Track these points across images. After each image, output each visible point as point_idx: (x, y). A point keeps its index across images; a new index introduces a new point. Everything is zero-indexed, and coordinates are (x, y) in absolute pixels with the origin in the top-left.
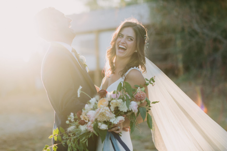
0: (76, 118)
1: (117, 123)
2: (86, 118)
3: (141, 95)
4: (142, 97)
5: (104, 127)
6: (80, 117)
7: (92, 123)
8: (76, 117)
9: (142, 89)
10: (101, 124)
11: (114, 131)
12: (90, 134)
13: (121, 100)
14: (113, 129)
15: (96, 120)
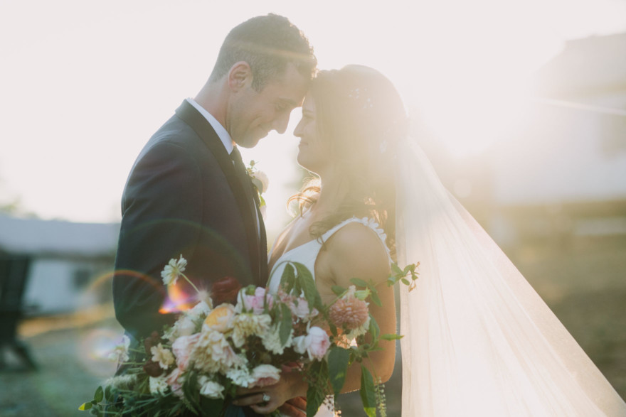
0: (140, 351)
1: (249, 384)
2: (165, 357)
3: (347, 307)
4: (350, 313)
5: (211, 389)
6: (149, 349)
7: (182, 373)
8: (142, 350)
9: (359, 291)
10: (207, 381)
11: (252, 407)
12: (174, 405)
13: (268, 319)
14: (249, 401)
15: (192, 366)
